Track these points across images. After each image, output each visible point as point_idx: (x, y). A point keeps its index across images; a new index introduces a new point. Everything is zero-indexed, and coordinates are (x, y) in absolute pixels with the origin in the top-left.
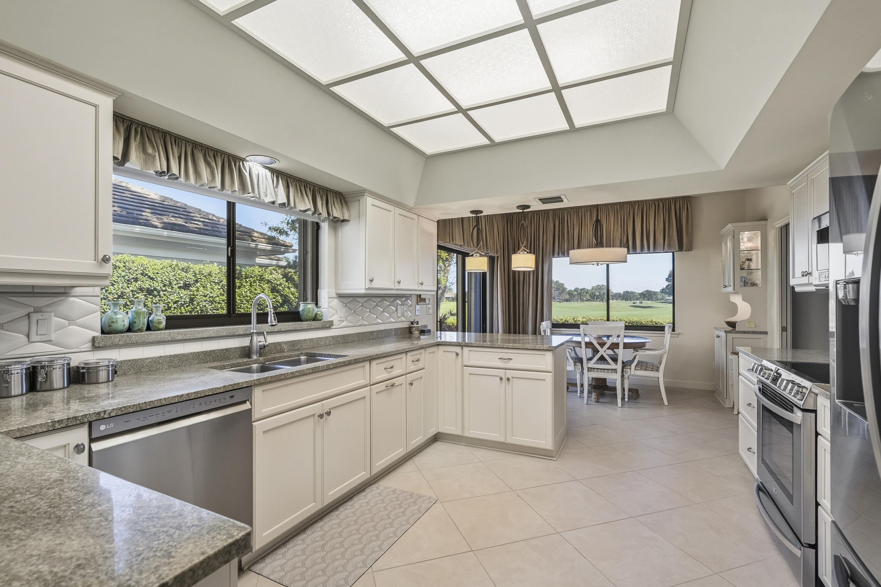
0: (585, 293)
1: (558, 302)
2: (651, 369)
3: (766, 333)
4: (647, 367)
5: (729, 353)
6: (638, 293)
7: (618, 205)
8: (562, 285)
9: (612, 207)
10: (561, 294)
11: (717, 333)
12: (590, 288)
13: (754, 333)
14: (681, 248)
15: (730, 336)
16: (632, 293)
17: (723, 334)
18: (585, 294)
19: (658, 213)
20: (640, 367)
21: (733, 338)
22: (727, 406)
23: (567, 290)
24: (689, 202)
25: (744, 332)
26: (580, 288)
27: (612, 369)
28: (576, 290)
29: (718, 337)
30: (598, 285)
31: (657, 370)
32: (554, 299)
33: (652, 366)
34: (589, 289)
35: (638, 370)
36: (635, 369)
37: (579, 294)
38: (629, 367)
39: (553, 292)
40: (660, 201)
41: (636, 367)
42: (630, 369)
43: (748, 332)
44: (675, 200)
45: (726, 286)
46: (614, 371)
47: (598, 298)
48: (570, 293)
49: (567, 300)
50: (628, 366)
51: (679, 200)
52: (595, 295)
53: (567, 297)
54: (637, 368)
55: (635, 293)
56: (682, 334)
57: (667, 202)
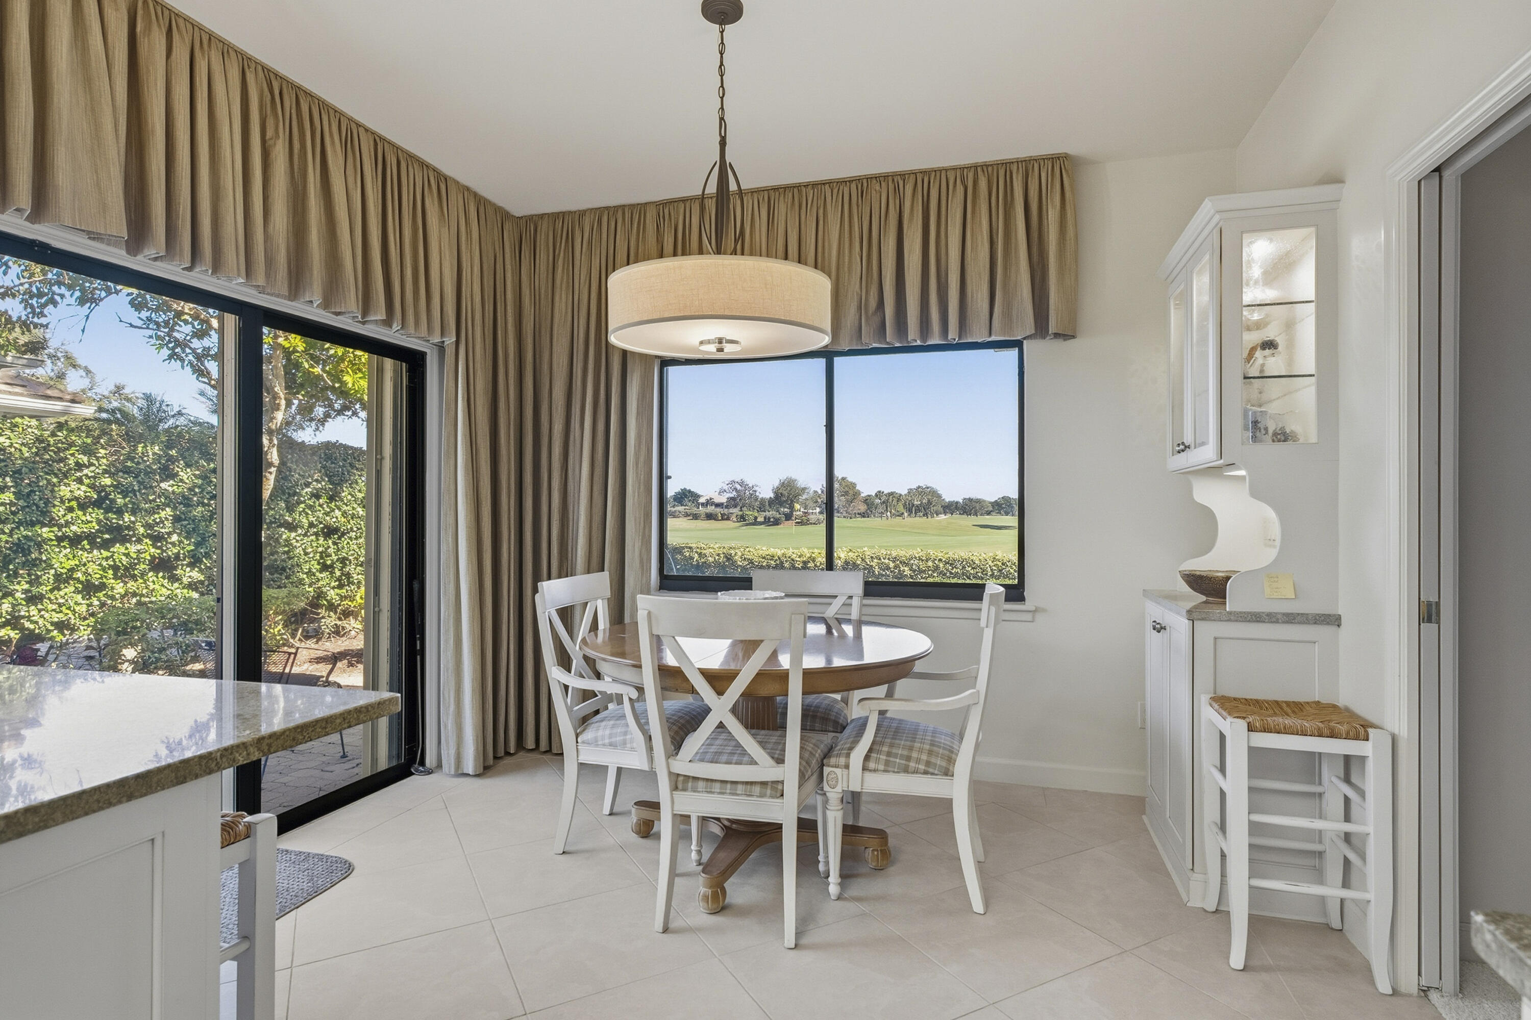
0: (895, 500)
1: (844, 517)
2: (922, 767)
3: (1334, 620)
4: (908, 758)
5: (1204, 700)
6: (990, 503)
7: (853, 186)
8: (853, 485)
9: (835, 191)
10: (851, 502)
11: (1155, 611)
12: (904, 492)
13: (1291, 619)
14: (1041, 329)
15: (1207, 630)
16: (978, 501)
17: (1179, 624)
18: (895, 502)
19: (973, 212)
20: (883, 757)
21: (1215, 638)
22: (1195, 902)
23: (862, 495)
24: (1068, 176)
25: (1256, 618)
26: (886, 492)
27: (764, 784)
28: (879, 494)
29: (1159, 628)
30: (919, 487)
31: (947, 773)
32: (838, 512)
33: (930, 753)
34: (903, 494)
35: (875, 771)
36: (865, 769)
37: (884, 502)
38: (842, 761)
39: (836, 499)
40: (979, 169)
41: (867, 758)
42: (847, 767)
43: (1271, 618)
44: (1027, 165)
45: (1189, 447)
46: (774, 789)
47: (918, 510)
48: (867, 501)
49: (863, 515)
50: (839, 756)
51: (1036, 166)
52: (913, 505)
53: (863, 508)
54: (872, 765)
55: (984, 501)
56: (1044, 610)
57: (1002, 173)
